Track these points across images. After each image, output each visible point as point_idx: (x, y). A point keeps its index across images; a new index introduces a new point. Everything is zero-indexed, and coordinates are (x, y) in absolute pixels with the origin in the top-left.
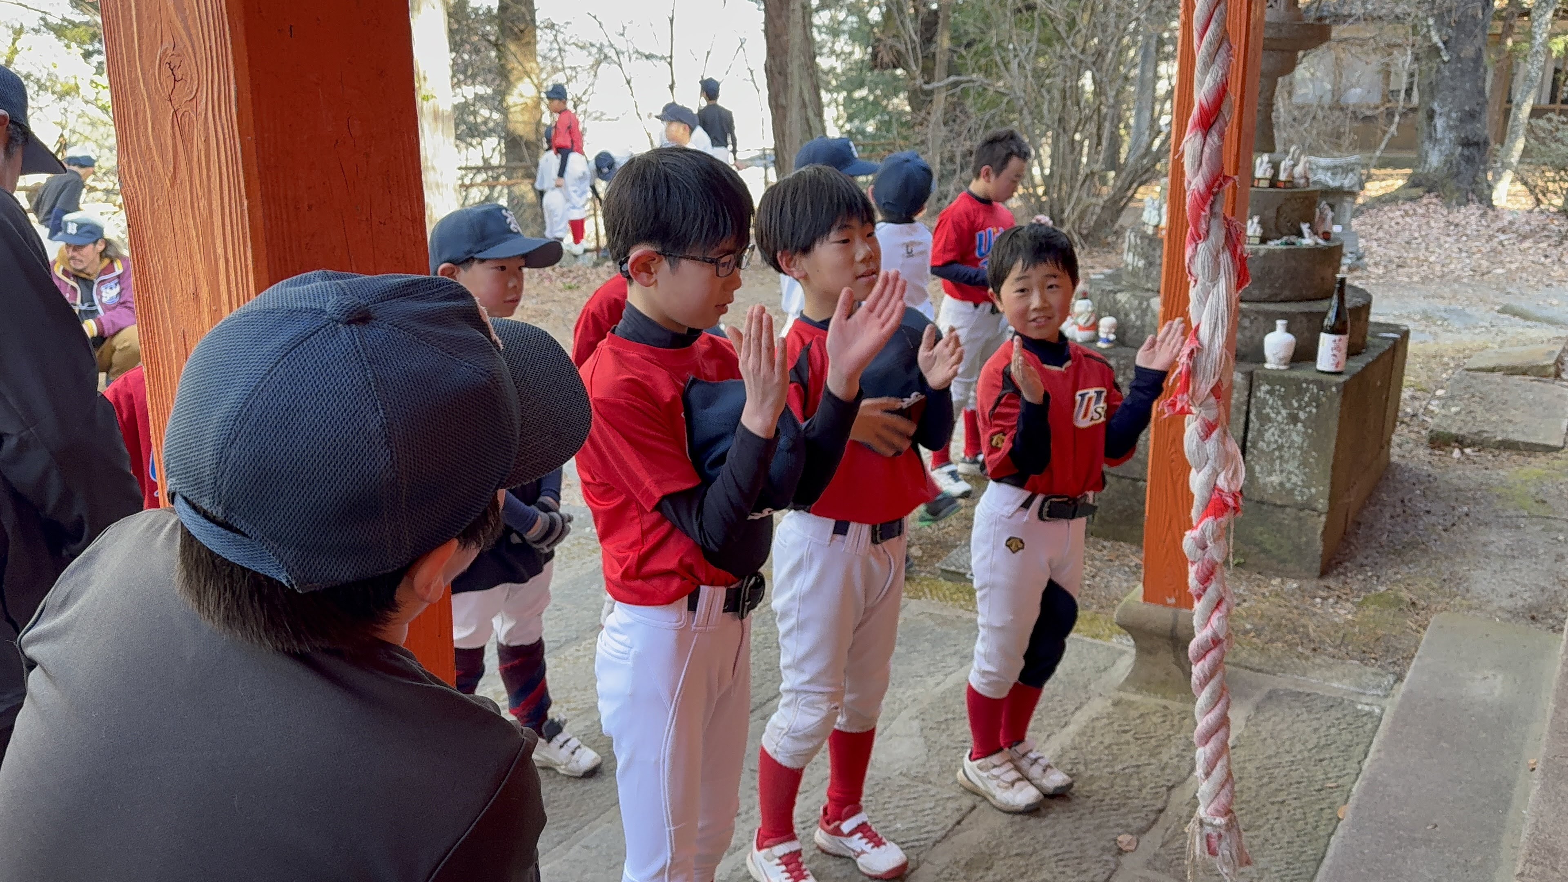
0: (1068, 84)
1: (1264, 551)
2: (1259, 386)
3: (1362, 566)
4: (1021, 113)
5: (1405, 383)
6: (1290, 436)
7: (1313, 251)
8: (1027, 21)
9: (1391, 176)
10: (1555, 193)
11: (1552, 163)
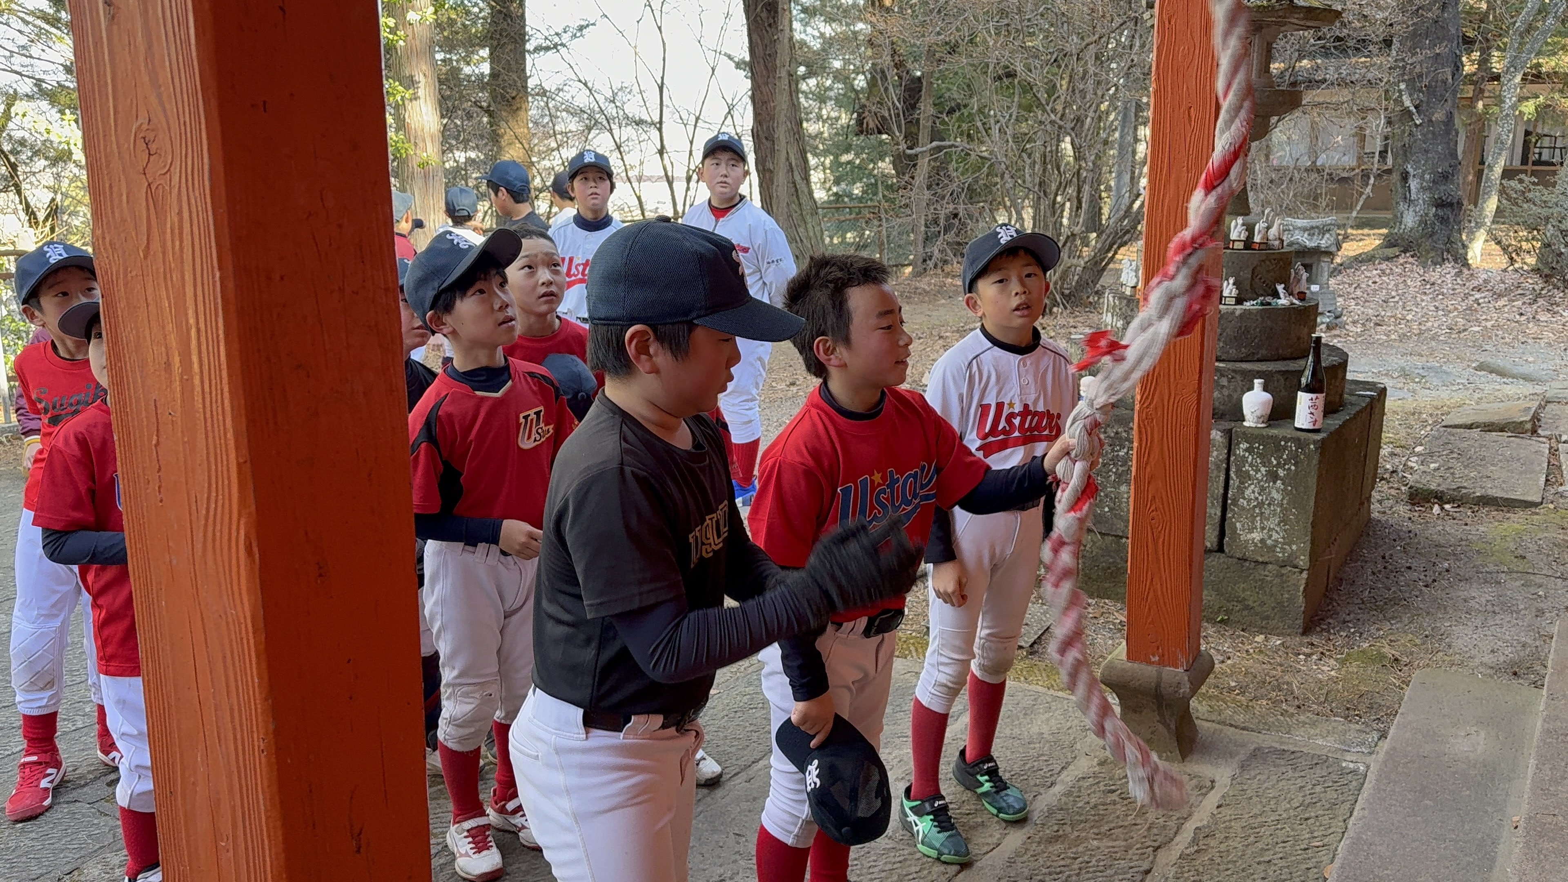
0: (1049, 149)
1: (1247, 608)
2: (1238, 444)
3: (1345, 622)
4: (1002, 177)
5: (1384, 440)
6: (1270, 493)
7: (1289, 310)
8: (1008, 87)
9: (1369, 235)
10: (1529, 252)
11: (1524, 223)
